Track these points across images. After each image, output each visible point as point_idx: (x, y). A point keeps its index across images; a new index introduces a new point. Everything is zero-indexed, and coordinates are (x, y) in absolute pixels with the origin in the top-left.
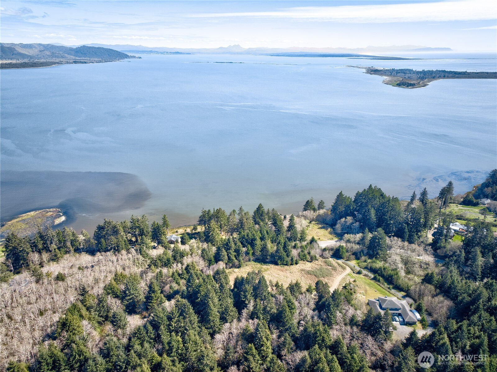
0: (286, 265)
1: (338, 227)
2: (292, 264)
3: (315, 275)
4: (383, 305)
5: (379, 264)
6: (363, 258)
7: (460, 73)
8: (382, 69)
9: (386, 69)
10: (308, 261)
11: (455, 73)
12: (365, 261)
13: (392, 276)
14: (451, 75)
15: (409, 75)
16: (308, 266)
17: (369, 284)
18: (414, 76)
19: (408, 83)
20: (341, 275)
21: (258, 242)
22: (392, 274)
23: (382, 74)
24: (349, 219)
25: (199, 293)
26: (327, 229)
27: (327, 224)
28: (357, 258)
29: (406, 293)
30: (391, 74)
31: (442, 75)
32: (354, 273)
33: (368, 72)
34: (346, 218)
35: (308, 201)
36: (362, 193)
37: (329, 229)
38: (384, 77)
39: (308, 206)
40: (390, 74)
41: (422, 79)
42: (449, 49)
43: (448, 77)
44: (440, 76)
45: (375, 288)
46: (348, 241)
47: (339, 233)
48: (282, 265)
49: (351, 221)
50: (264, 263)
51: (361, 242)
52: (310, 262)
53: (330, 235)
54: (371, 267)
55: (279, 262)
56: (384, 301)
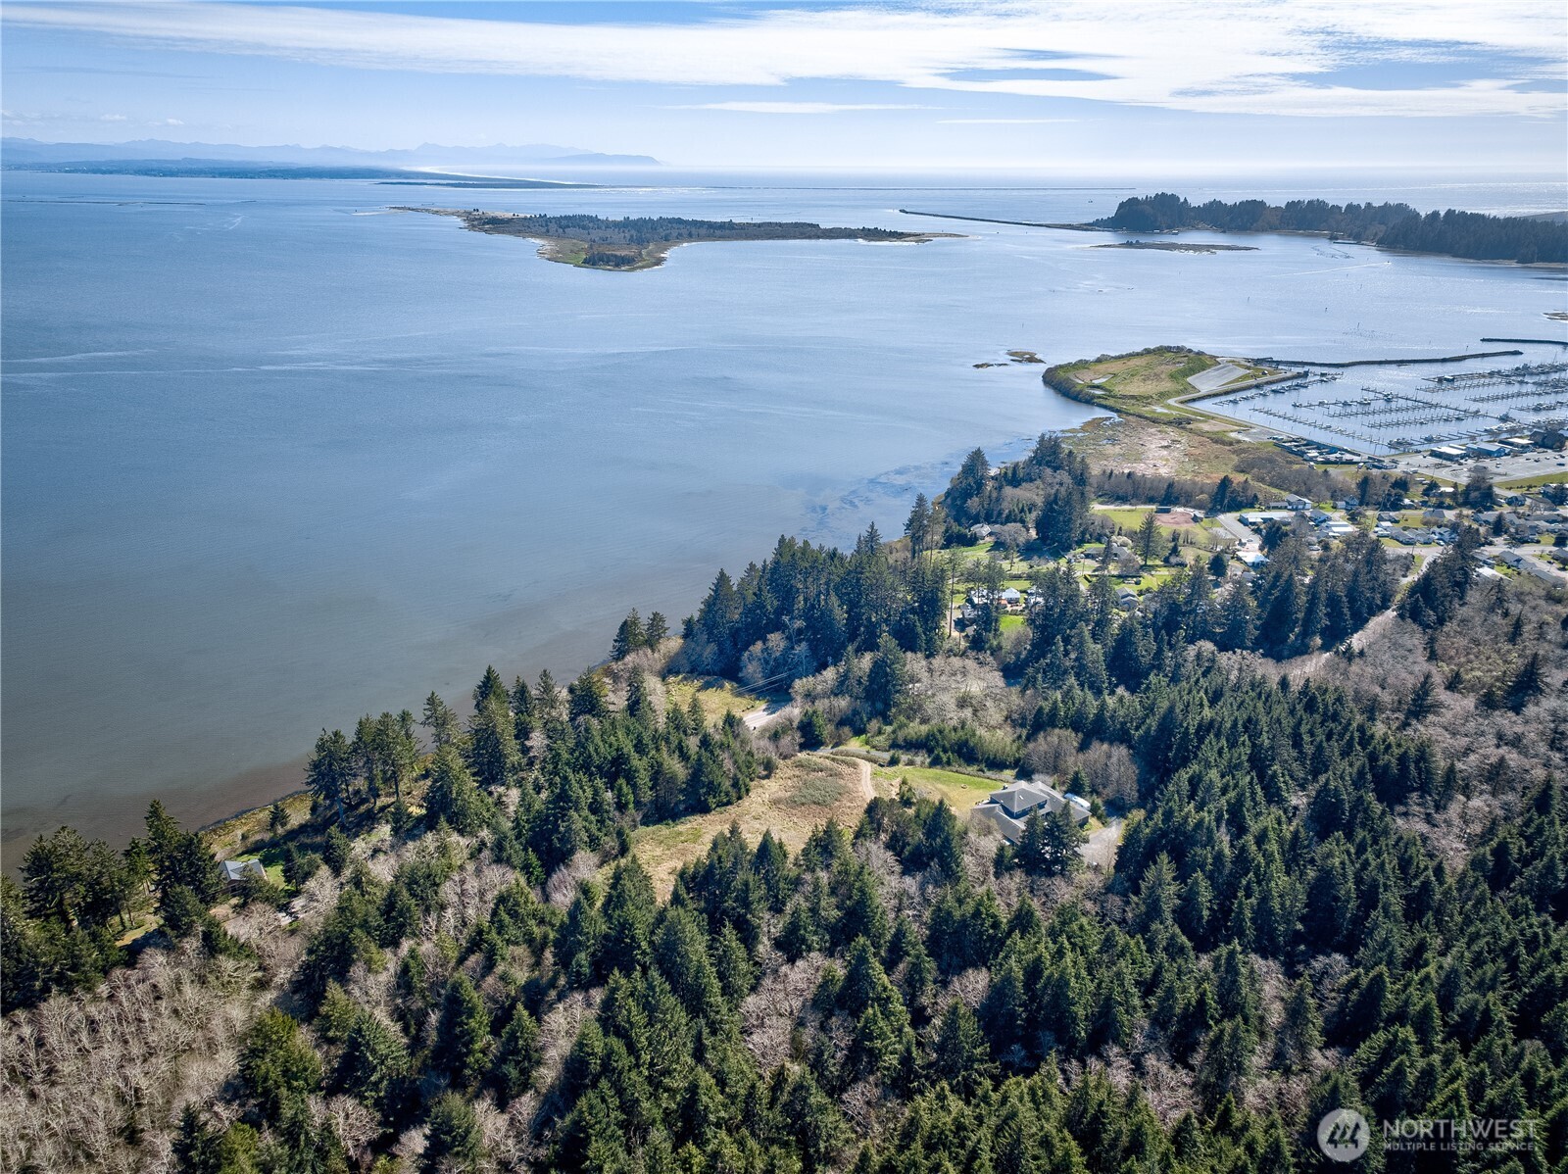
0: (729, 803)
1: (752, 669)
2: (740, 798)
3: (815, 803)
4: (1013, 807)
5: (916, 729)
6: (874, 725)
7: (722, 226)
8: (510, 215)
9: (522, 215)
10: (764, 778)
11: (711, 225)
12: (880, 732)
13: (967, 741)
14: (703, 231)
15: (601, 233)
16: (772, 788)
17: (938, 779)
18: (616, 236)
19: (616, 256)
20: (863, 782)
21: (638, 763)
22: (963, 738)
23: (520, 232)
24: (776, 640)
25: (634, 949)
26: (722, 687)
27: (708, 673)
28: (859, 732)
29: (1013, 769)
30: (548, 231)
31: (684, 232)
32: (882, 766)
33: (474, 226)
34: (765, 641)
35: (625, 623)
36: (777, 562)
37: (727, 685)
38: (533, 240)
39: (627, 638)
40: (544, 230)
41: (641, 242)
42: (649, 160)
43: (700, 238)
44: (680, 235)
45: (957, 781)
46: (810, 696)
47: (761, 688)
48: (718, 809)
49: (782, 645)
50: (674, 821)
51: (840, 688)
52: (767, 777)
53: (739, 699)
54: (905, 740)
55: (711, 801)
56: (1011, 796)
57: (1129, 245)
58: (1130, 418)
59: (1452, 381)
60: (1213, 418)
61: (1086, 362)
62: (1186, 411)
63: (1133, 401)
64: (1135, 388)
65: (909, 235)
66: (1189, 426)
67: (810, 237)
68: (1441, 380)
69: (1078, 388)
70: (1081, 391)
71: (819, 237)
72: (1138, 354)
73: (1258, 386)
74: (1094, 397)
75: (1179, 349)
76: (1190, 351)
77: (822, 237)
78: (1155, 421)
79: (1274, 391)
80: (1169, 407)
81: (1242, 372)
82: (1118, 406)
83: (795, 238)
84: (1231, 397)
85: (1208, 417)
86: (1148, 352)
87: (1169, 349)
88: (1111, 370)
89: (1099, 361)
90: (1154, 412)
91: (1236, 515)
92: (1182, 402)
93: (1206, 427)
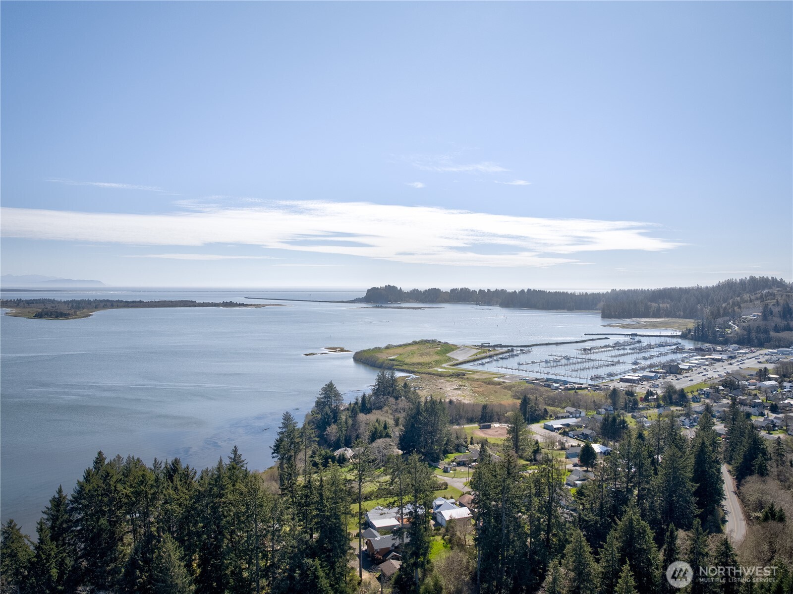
9: (5, 300)
14: (121, 304)
30: (18, 305)
31: (109, 304)
40: (16, 304)
43: (118, 307)
44: (106, 305)
57: (378, 307)
58: (422, 375)
59: (590, 350)
60: (477, 372)
61: (380, 348)
62: (457, 369)
63: (420, 366)
64: (417, 359)
65: (251, 305)
66: (465, 377)
67: (190, 306)
68: (585, 350)
69: (381, 361)
70: (384, 362)
71: (195, 306)
72: (410, 344)
73: (490, 357)
74: (393, 365)
75: (433, 341)
76: (440, 342)
77: (197, 306)
78: (441, 375)
79: (501, 358)
80: (444, 368)
81: (476, 351)
82: (412, 369)
83: (180, 306)
84: (480, 362)
85: (474, 372)
86: (415, 343)
87: (427, 341)
88: (398, 352)
89: (387, 348)
90: (437, 371)
91: (541, 424)
92: (453, 365)
93: (476, 376)
